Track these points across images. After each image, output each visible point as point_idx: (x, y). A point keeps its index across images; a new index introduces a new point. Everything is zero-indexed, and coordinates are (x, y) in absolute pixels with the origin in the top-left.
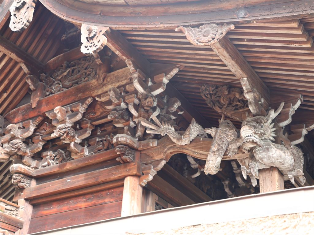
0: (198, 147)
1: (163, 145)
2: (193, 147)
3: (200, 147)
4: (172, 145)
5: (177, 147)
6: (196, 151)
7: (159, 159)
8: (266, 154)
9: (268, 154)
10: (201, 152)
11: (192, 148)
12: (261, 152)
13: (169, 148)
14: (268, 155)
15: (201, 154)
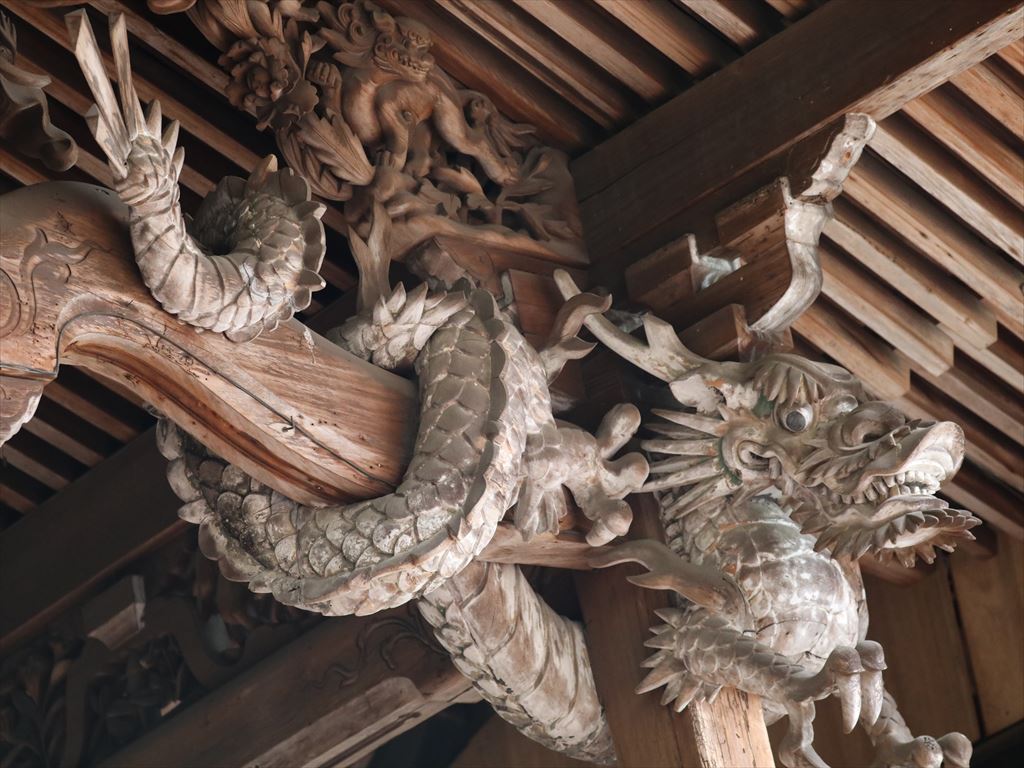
0: (299, 387)
1: (36, 259)
2: (268, 377)
3: (310, 388)
4: (111, 295)
5: (142, 326)
6: (290, 412)
7: (21, 372)
8: (820, 602)
9: (827, 603)
10: (325, 433)
11: (260, 376)
12: (806, 581)
13: (84, 302)
14: (822, 608)
15: (321, 447)
